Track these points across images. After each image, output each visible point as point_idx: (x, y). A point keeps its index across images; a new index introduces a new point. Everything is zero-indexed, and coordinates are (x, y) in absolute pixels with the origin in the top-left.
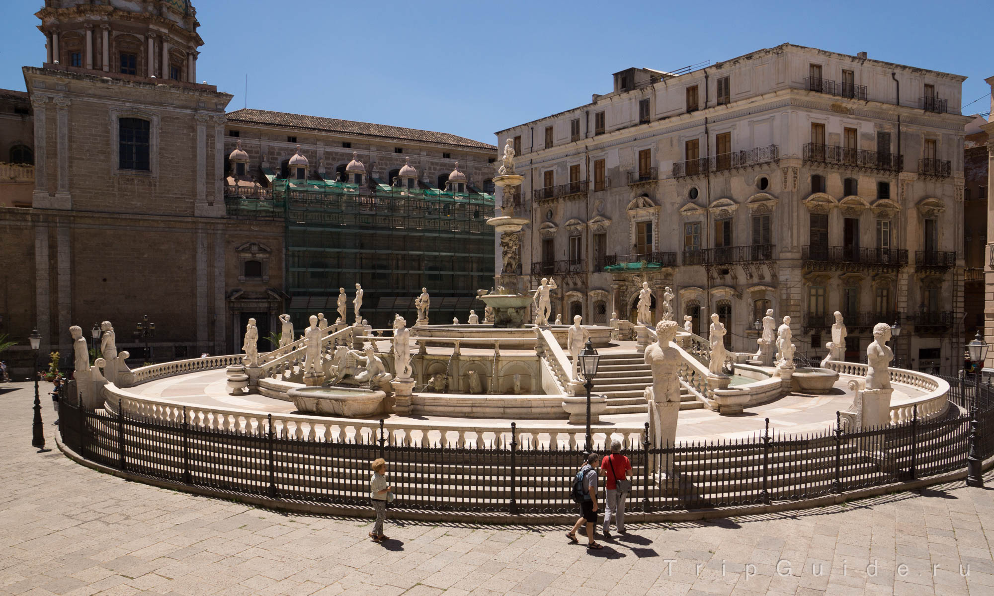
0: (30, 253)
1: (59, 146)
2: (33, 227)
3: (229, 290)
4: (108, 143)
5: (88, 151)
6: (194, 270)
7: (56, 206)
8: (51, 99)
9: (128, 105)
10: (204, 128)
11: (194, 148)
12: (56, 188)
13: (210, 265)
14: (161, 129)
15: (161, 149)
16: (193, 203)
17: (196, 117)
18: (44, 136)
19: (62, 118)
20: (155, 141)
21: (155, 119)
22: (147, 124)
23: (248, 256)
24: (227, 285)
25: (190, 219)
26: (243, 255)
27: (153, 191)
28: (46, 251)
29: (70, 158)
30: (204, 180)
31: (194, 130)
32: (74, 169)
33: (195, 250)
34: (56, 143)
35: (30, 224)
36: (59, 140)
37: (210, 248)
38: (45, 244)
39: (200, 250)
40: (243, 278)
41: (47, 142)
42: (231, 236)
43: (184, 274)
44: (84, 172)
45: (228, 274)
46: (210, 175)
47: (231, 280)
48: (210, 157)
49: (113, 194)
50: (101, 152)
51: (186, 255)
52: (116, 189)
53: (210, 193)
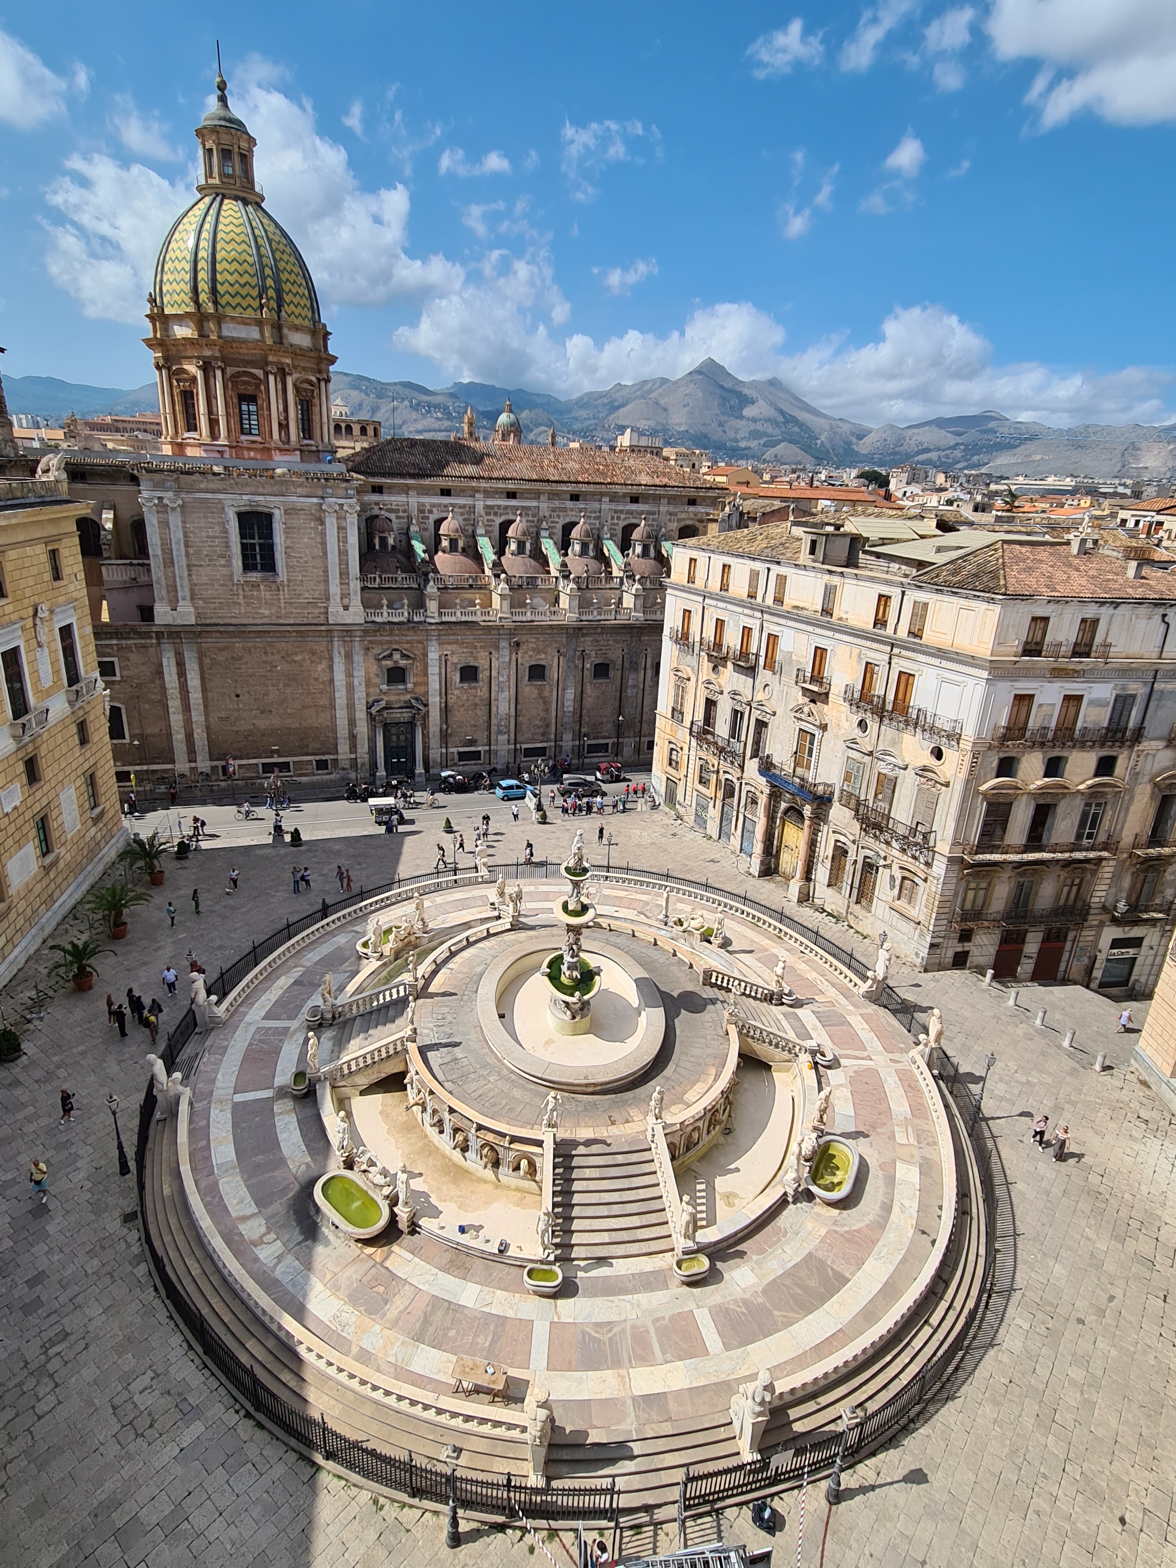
0: (159, 673)
1: (175, 553)
2: (159, 644)
3: (371, 700)
4: (227, 546)
5: (207, 555)
6: (332, 681)
7: (179, 622)
8: (160, 499)
9: (245, 497)
10: (335, 520)
11: (324, 544)
12: (178, 601)
13: (349, 675)
14: (285, 524)
15: (286, 548)
16: (327, 608)
17: (324, 507)
18: (159, 543)
19: (175, 520)
20: (279, 539)
21: (276, 512)
22: (269, 517)
23: (389, 663)
24: (367, 695)
25: (323, 628)
26: (384, 662)
27: (282, 597)
28: (174, 669)
29: (188, 566)
30: (337, 581)
31: (322, 522)
32: (194, 577)
33: (331, 659)
34: (171, 550)
35: (154, 641)
36: (174, 546)
37: (349, 656)
38: (173, 662)
39: (337, 660)
40: (385, 687)
41: (162, 550)
42: (370, 642)
43: (321, 686)
44: (205, 579)
45: (368, 684)
46: (344, 574)
47: (372, 690)
48: (343, 554)
49: (239, 604)
50: (223, 556)
51: (323, 666)
52: (241, 597)
53: (345, 595)
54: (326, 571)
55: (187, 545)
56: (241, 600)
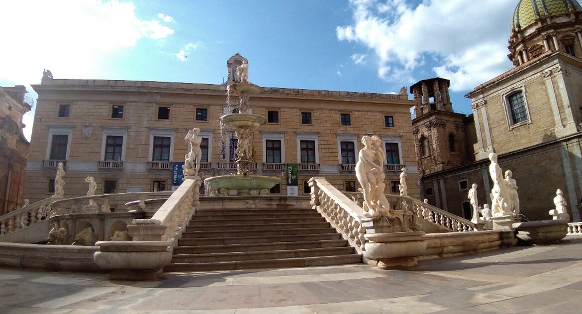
1: (484, 125)
4: (504, 114)
8: (477, 104)
9: (508, 88)
10: (550, 80)
11: (547, 95)
12: (487, 147)
14: (527, 92)
16: (554, 130)
18: (479, 123)
19: (483, 110)
20: (526, 101)
21: (522, 88)
22: (520, 92)
25: (553, 142)
27: (531, 131)
30: (558, 113)
32: (492, 134)
36: (484, 122)
37: (571, 156)
38: (487, 177)
39: (565, 160)
44: (497, 134)
46: (561, 108)
48: (558, 96)
49: (512, 141)
50: (503, 120)
52: (512, 137)
53: (562, 120)
54: (551, 109)
56: (512, 138)
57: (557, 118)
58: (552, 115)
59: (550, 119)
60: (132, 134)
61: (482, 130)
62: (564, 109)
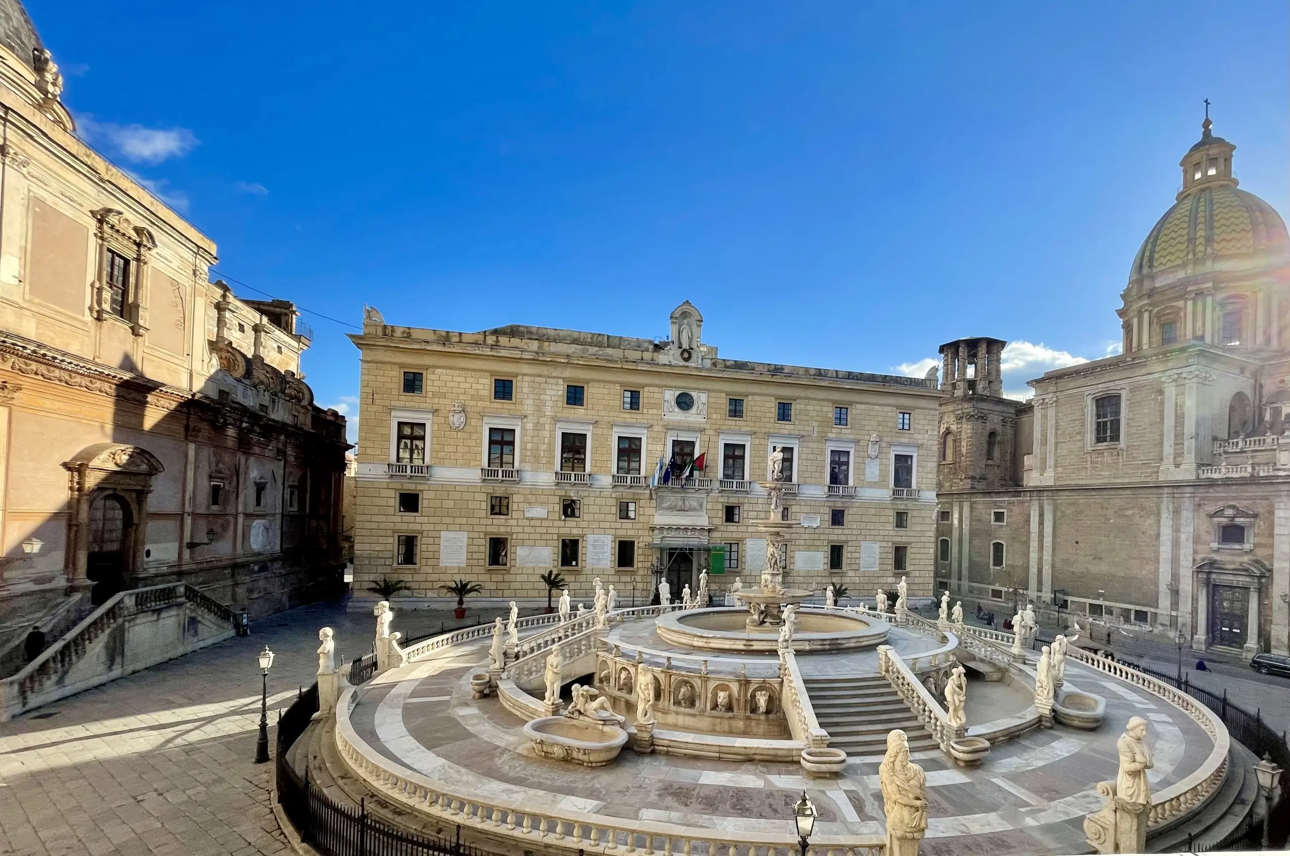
0: (1028, 521)
1: (1049, 435)
2: (1030, 500)
3: (1199, 557)
4: (1083, 425)
5: (1069, 434)
6: (1158, 535)
7: (1044, 484)
8: (1044, 400)
9: (1100, 386)
11: (1162, 411)
12: (1045, 469)
13: (1177, 530)
14: (1129, 400)
15: (1128, 420)
16: (1159, 468)
17: (1163, 380)
18: (1039, 429)
19: (1051, 412)
20: (1125, 413)
21: (1123, 393)
22: (1118, 397)
23: (1224, 521)
24: (1195, 552)
25: (1152, 485)
26: (1216, 520)
27: (1120, 461)
28: (1037, 518)
29: (1056, 443)
30: (1172, 442)
31: (1162, 393)
32: (1058, 451)
33: (1159, 514)
34: (1046, 433)
35: (1028, 498)
36: (1049, 431)
37: (1177, 512)
38: (1037, 513)
39: (1164, 515)
40: (1215, 545)
42: (1202, 498)
43: (1148, 540)
44: (1065, 452)
45: (1197, 540)
46: (1178, 436)
47: (1200, 548)
48: (1179, 417)
49: (1087, 468)
50: (1079, 433)
51: (1151, 520)
52: (1089, 463)
53: (1178, 455)
54: (1161, 435)
55: (1057, 429)
56: (1089, 465)
57: (1168, 449)
58: (1161, 444)
59: (1157, 449)
60: (529, 426)
61: (1044, 442)
62: (1183, 439)
